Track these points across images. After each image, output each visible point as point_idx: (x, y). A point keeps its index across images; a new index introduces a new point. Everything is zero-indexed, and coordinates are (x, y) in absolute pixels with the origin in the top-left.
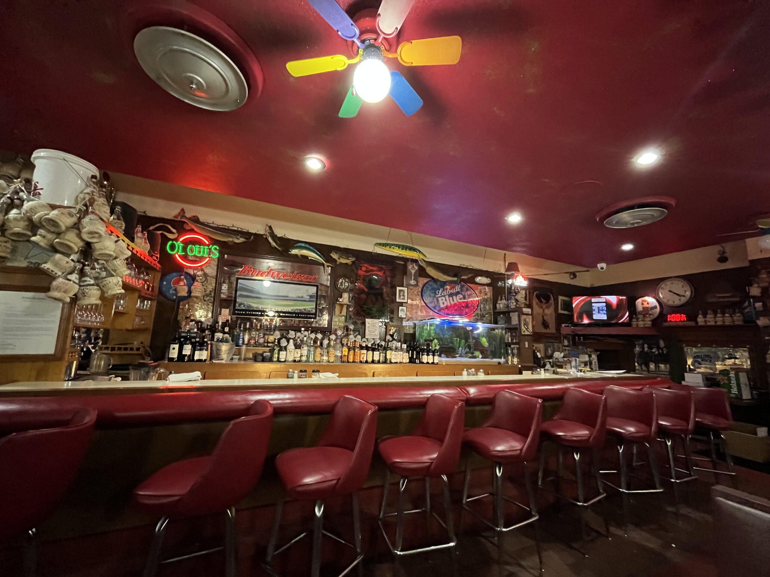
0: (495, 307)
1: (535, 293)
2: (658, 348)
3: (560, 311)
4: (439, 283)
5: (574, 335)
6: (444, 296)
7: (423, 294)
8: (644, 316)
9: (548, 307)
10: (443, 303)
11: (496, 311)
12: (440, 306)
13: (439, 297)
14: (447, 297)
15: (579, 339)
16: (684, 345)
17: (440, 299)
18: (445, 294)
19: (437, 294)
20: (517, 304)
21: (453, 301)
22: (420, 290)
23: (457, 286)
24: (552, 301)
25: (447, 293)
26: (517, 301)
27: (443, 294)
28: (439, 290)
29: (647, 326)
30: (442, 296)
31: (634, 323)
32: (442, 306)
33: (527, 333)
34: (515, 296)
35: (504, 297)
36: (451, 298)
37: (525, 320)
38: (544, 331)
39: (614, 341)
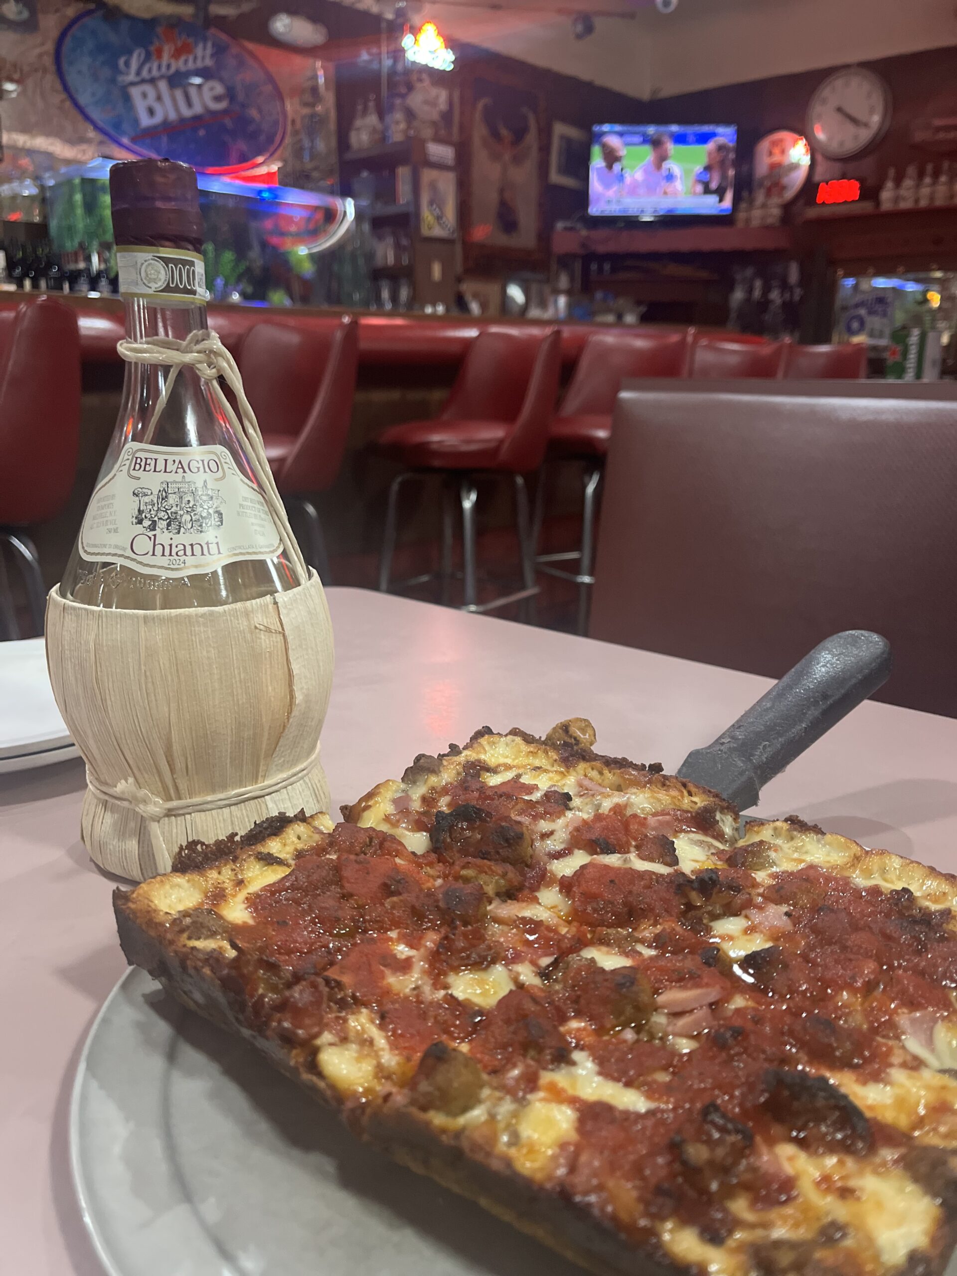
0: (343, 143)
1: (480, 105)
2: (785, 286)
3: (555, 177)
4: (124, 25)
5: (589, 257)
6: (152, 81)
7: (65, 66)
8: (769, 193)
9: (517, 160)
10: (151, 112)
11: (349, 156)
12: (136, 121)
13: (133, 84)
14: (163, 85)
15: (600, 270)
16: (840, 272)
17: (135, 92)
18: (155, 73)
19: (121, 73)
20: (409, 127)
21: (189, 104)
22: (50, 46)
23: (201, 46)
24: (532, 138)
25: (164, 69)
26: (410, 115)
27: (145, 74)
28: (130, 53)
29: (770, 221)
30: (143, 81)
31: (742, 215)
32: (146, 121)
33: (438, 232)
34: (403, 96)
35: (371, 104)
36: (179, 94)
37: (433, 186)
38: (502, 240)
39: (685, 271)
